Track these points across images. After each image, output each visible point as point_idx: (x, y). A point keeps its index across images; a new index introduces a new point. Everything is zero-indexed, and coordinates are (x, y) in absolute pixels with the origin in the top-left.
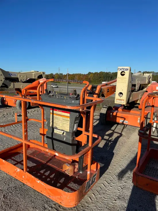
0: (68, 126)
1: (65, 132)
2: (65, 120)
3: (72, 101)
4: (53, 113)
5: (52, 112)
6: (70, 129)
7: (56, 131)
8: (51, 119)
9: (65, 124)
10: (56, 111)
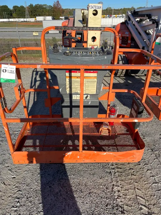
0: (94, 88)
1: (89, 96)
2: (90, 82)
3: (105, 57)
4: (70, 77)
5: (69, 74)
6: (98, 91)
7: (74, 97)
8: (67, 85)
9: (90, 87)
10: (76, 72)
